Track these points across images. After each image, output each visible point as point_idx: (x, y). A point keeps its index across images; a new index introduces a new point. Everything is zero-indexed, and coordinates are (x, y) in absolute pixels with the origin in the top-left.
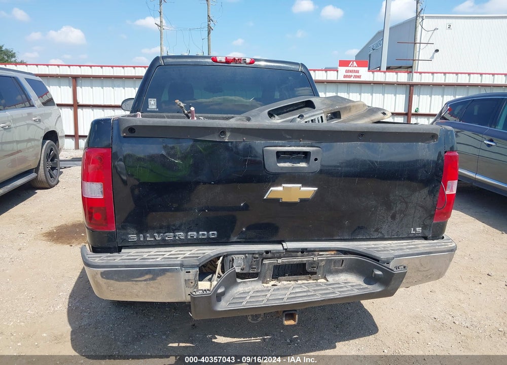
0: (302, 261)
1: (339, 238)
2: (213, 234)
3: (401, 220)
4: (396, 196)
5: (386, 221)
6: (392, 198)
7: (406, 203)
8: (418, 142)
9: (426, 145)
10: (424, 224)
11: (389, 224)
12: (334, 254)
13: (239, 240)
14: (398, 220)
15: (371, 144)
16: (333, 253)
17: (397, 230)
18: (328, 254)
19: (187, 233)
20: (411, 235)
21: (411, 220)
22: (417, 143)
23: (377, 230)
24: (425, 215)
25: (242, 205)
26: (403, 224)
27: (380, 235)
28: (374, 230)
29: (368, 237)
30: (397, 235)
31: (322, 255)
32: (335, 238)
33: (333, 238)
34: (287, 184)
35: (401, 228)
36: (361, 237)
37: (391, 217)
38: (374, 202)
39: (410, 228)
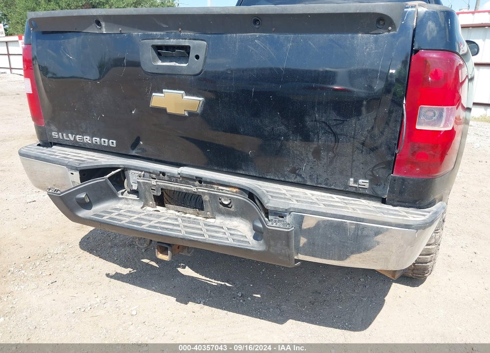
0: (180, 188)
1: (244, 173)
2: (113, 143)
3: (331, 162)
4: (316, 121)
5: (306, 160)
6: (309, 123)
7: (335, 134)
8: (357, 32)
9: (372, 37)
10: (373, 175)
11: (311, 164)
12: (236, 192)
13: (137, 155)
14: (325, 161)
15: (276, 36)
16: (235, 190)
17: (325, 176)
18: (228, 191)
19: (92, 138)
20: (349, 189)
21: (349, 164)
22: (354, 35)
23: (294, 171)
24: (375, 160)
25: (133, 112)
26: (335, 168)
27: (299, 179)
28: (289, 169)
29: (283, 179)
30: (326, 184)
31: (222, 190)
32: (238, 172)
33: (236, 172)
34: (168, 89)
35: (332, 175)
36: (272, 177)
37: (312, 155)
38: (283, 128)
39: (348, 177)
